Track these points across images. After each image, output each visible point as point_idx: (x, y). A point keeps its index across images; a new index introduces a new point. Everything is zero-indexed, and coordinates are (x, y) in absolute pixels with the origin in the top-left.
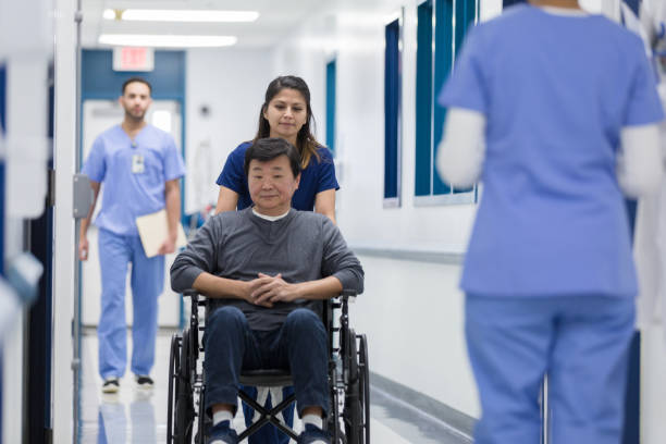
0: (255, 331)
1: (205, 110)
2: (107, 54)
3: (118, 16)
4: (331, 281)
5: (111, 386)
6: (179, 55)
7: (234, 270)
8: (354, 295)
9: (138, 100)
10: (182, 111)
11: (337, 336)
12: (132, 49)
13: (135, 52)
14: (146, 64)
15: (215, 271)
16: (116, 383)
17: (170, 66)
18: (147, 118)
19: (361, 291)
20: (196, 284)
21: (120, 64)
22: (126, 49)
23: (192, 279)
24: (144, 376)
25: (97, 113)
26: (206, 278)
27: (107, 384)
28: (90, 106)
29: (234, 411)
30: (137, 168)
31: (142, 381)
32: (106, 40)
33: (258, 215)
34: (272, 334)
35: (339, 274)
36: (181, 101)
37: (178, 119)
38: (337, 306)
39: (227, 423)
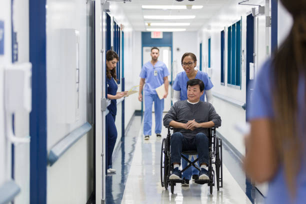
0: (187, 139)
1: (178, 49)
2: (149, 33)
3: (149, 25)
4: (211, 123)
5: (147, 137)
6: (171, 33)
7: (181, 120)
8: (218, 127)
9: (155, 54)
10: (172, 50)
11: (213, 138)
12: (157, 32)
13: (157, 33)
14: (161, 36)
15: (176, 120)
16: (148, 136)
17: (168, 36)
18: (158, 59)
19: (220, 125)
20: (170, 124)
21: (153, 36)
22: (155, 32)
23: (169, 122)
24: (158, 134)
25: (147, 51)
26: (173, 122)
27: (146, 137)
28: (145, 48)
29: (180, 165)
30: (155, 74)
31: (158, 136)
32: (148, 30)
33: (190, 102)
34: (192, 140)
35: (213, 120)
36: (171, 47)
37: (170, 52)
38: (213, 130)
39: (178, 168)
